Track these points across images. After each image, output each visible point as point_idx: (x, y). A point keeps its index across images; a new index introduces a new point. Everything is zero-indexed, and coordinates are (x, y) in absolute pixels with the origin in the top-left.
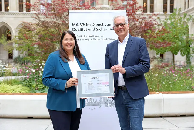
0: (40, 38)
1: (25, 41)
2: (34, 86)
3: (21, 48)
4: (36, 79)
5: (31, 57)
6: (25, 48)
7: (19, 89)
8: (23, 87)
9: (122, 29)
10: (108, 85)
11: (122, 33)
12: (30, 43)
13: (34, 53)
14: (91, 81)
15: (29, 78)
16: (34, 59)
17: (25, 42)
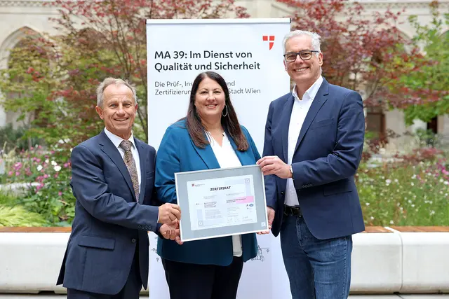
0: (73, 80)
1: (28, 84)
2: (57, 209)
3: (20, 104)
4: (62, 191)
5: (45, 131)
6: (28, 103)
7: (14, 217)
8: (26, 214)
9: (304, 65)
10: (251, 205)
11: (303, 74)
12: (43, 91)
13: (55, 120)
14: (212, 197)
15: (40, 188)
16: (54, 135)
17: (29, 88)
